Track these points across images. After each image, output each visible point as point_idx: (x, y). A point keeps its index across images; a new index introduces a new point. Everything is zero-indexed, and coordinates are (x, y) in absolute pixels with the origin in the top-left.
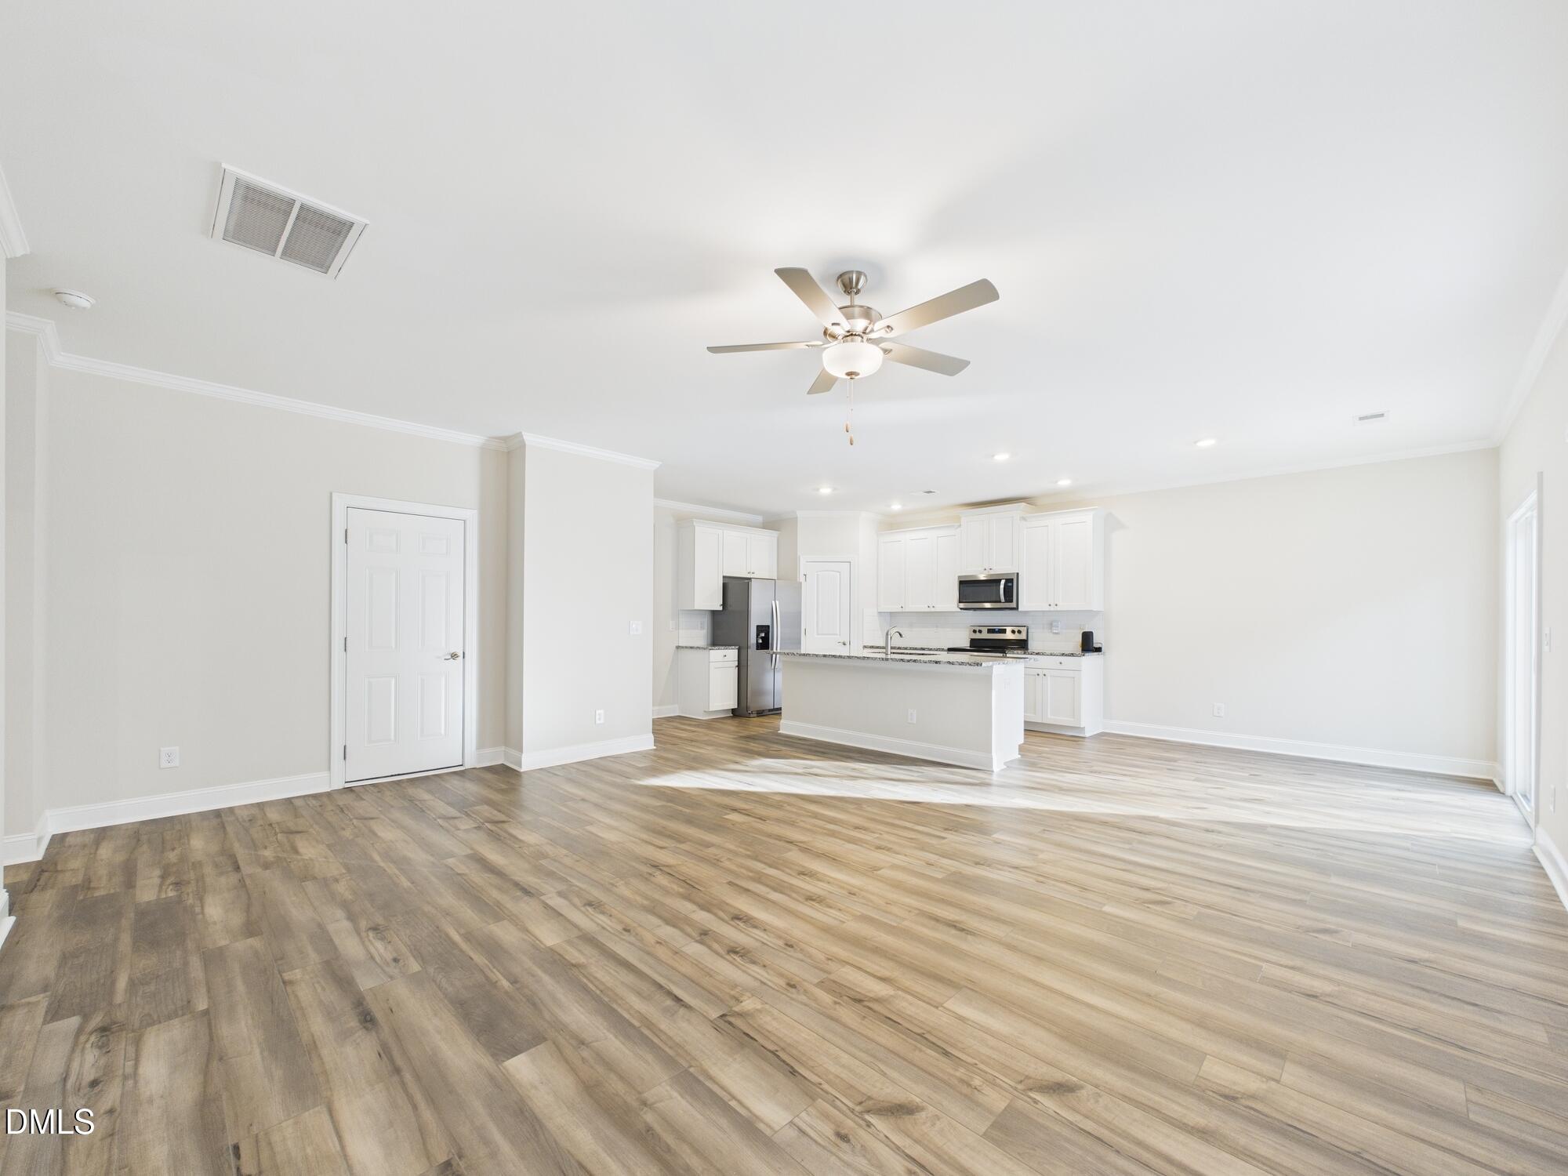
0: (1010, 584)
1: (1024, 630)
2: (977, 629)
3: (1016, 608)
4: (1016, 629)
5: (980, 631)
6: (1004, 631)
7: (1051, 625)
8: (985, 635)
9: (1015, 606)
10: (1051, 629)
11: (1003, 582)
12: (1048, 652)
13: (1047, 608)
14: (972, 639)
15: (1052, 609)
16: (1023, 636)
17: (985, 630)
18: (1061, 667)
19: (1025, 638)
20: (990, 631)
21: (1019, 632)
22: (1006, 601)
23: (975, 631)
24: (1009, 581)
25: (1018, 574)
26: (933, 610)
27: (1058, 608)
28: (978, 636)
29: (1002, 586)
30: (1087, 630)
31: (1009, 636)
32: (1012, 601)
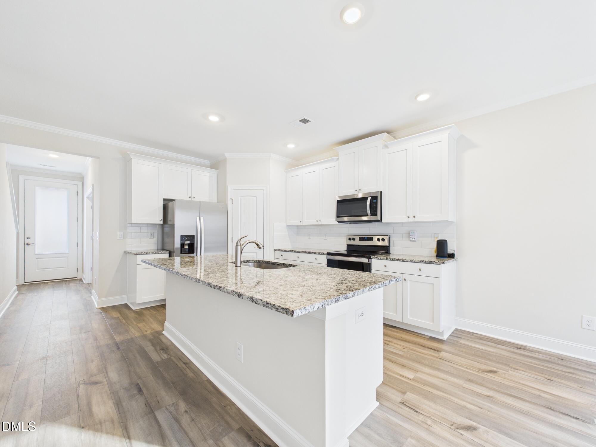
0: (375, 201)
1: (386, 238)
2: (352, 237)
3: (380, 221)
4: (380, 237)
5: (354, 239)
6: (371, 239)
7: (409, 235)
8: (357, 242)
9: (379, 219)
10: (409, 237)
11: (369, 199)
12: (408, 259)
13: (406, 220)
14: (348, 245)
15: (410, 220)
16: (386, 243)
17: (357, 238)
18: (419, 273)
19: (387, 245)
20: (361, 239)
21: (383, 240)
22: (372, 215)
23: (350, 239)
24: (374, 198)
25: (381, 192)
26: (320, 223)
27: (416, 220)
28: (352, 243)
29: (368, 203)
30: (440, 239)
31: (375, 243)
32: (376, 215)
